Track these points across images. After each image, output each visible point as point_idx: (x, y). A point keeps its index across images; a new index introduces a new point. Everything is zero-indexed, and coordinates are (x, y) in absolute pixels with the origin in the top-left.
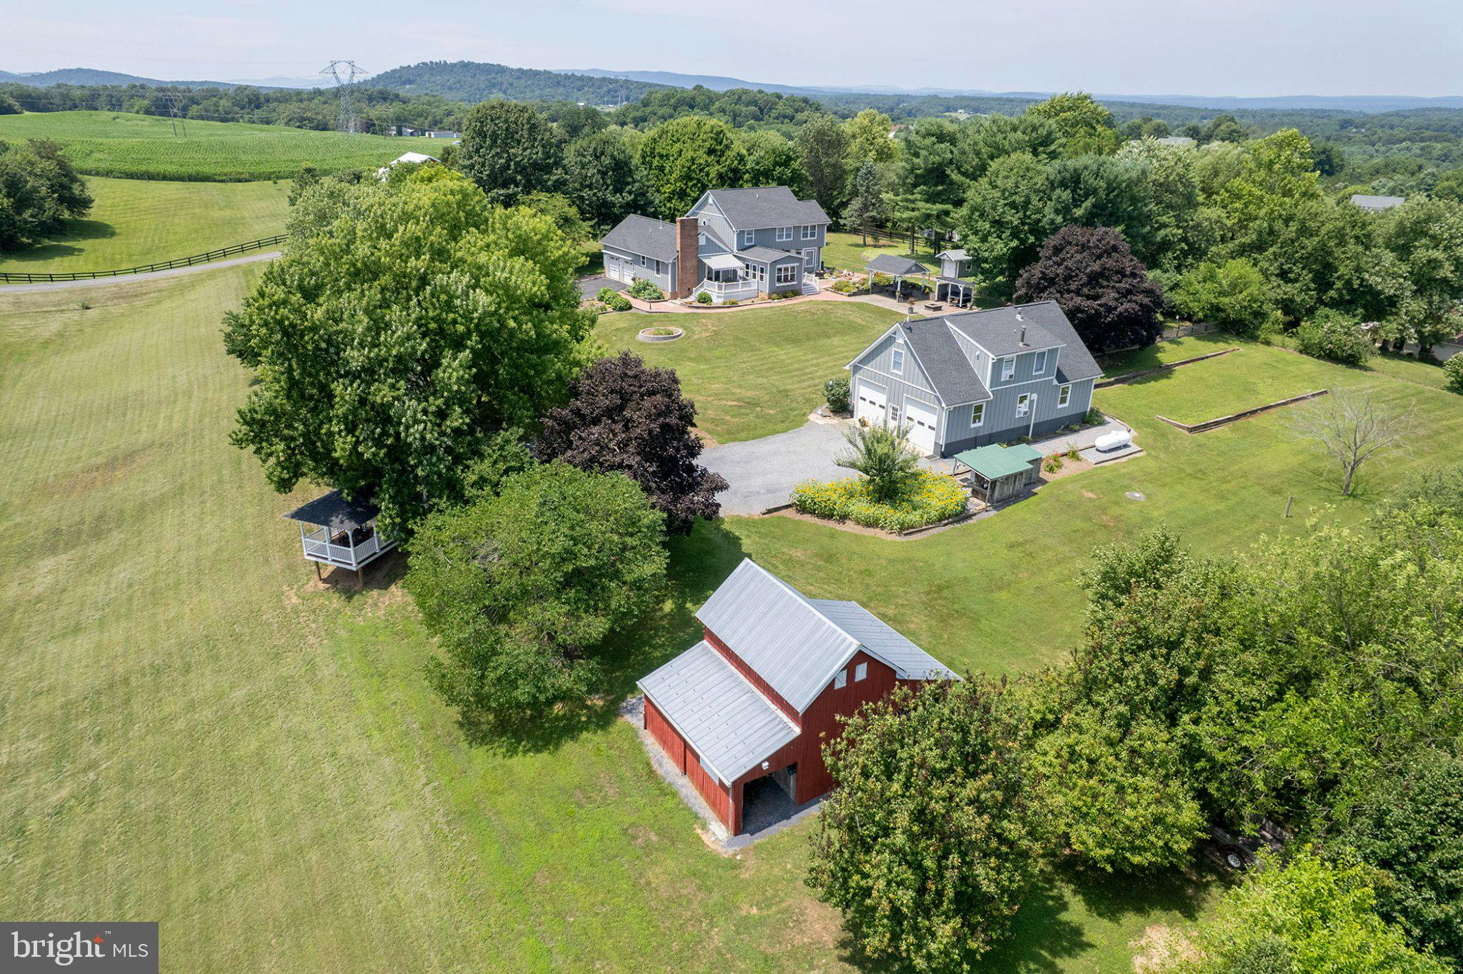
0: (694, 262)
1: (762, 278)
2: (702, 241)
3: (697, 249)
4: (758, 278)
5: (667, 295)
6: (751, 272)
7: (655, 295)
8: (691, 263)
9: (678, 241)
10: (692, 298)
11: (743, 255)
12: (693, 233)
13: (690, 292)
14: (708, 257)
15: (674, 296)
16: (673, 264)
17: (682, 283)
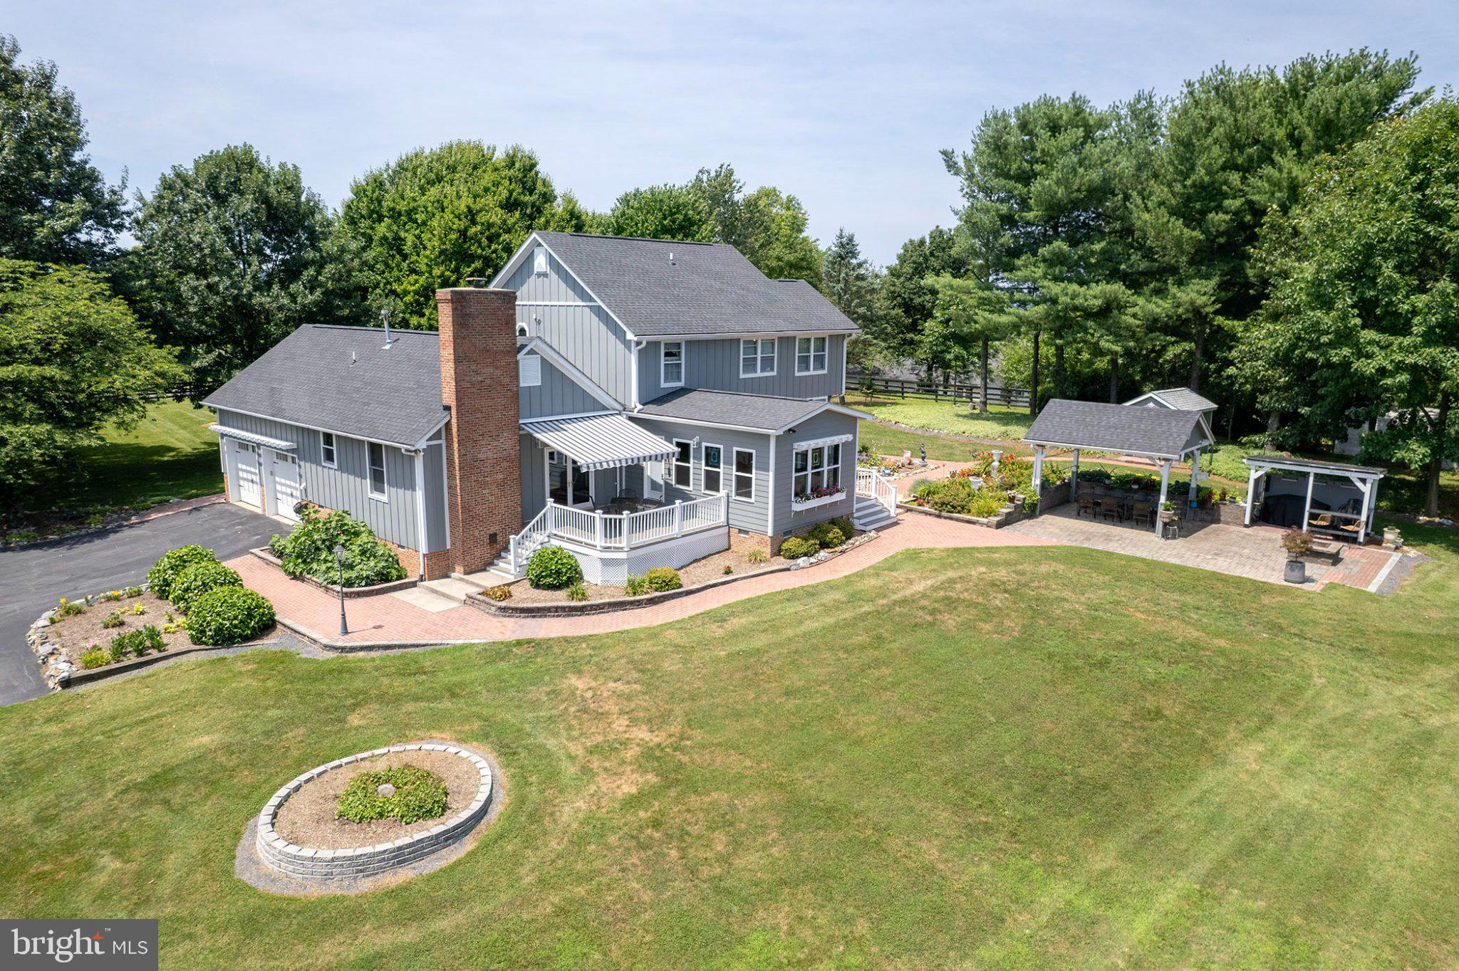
0: (507, 443)
1: (744, 486)
2: (530, 375)
3: (516, 397)
4: (727, 487)
5: (415, 565)
6: (697, 468)
7: (368, 568)
8: (499, 447)
9: (448, 370)
10: (505, 572)
11: (666, 414)
12: (501, 342)
13: (496, 548)
14: (555, 426)
15: (440, 565)
16: (432, 454)
17: (470, 516)
